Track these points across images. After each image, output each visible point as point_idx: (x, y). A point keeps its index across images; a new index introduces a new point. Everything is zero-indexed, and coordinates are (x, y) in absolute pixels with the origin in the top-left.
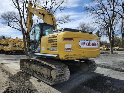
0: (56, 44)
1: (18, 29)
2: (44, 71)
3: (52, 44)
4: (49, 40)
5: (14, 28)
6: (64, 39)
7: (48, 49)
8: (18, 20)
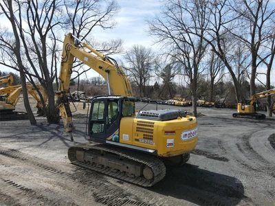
0: (152, 136)
1: (12, 67)
2: (128, 168)
3: (144, 135)
4: (137, 128)
5: (4, 64)
6: (166, 132)
7: (137, 140)
8: (6, 43)
